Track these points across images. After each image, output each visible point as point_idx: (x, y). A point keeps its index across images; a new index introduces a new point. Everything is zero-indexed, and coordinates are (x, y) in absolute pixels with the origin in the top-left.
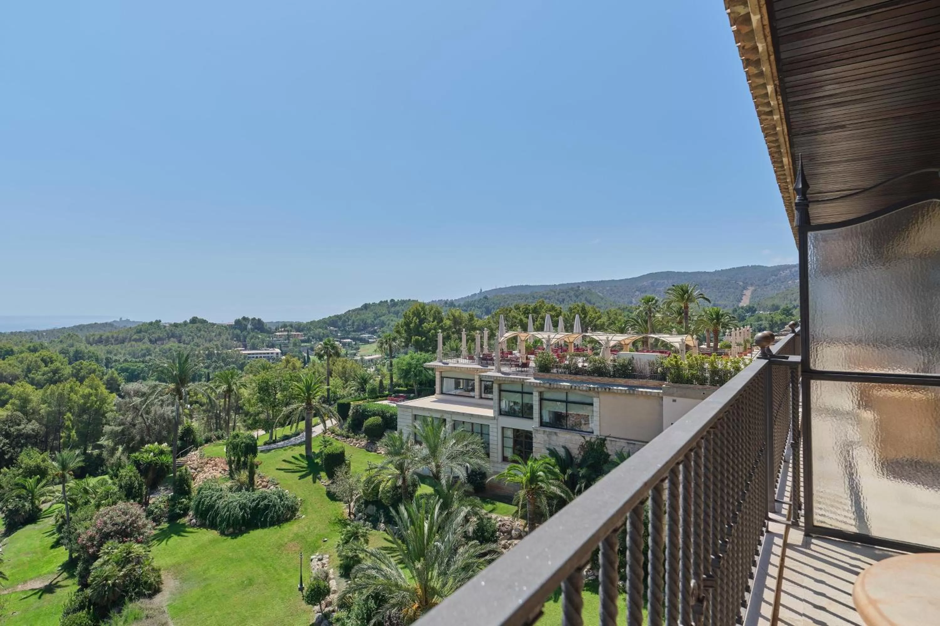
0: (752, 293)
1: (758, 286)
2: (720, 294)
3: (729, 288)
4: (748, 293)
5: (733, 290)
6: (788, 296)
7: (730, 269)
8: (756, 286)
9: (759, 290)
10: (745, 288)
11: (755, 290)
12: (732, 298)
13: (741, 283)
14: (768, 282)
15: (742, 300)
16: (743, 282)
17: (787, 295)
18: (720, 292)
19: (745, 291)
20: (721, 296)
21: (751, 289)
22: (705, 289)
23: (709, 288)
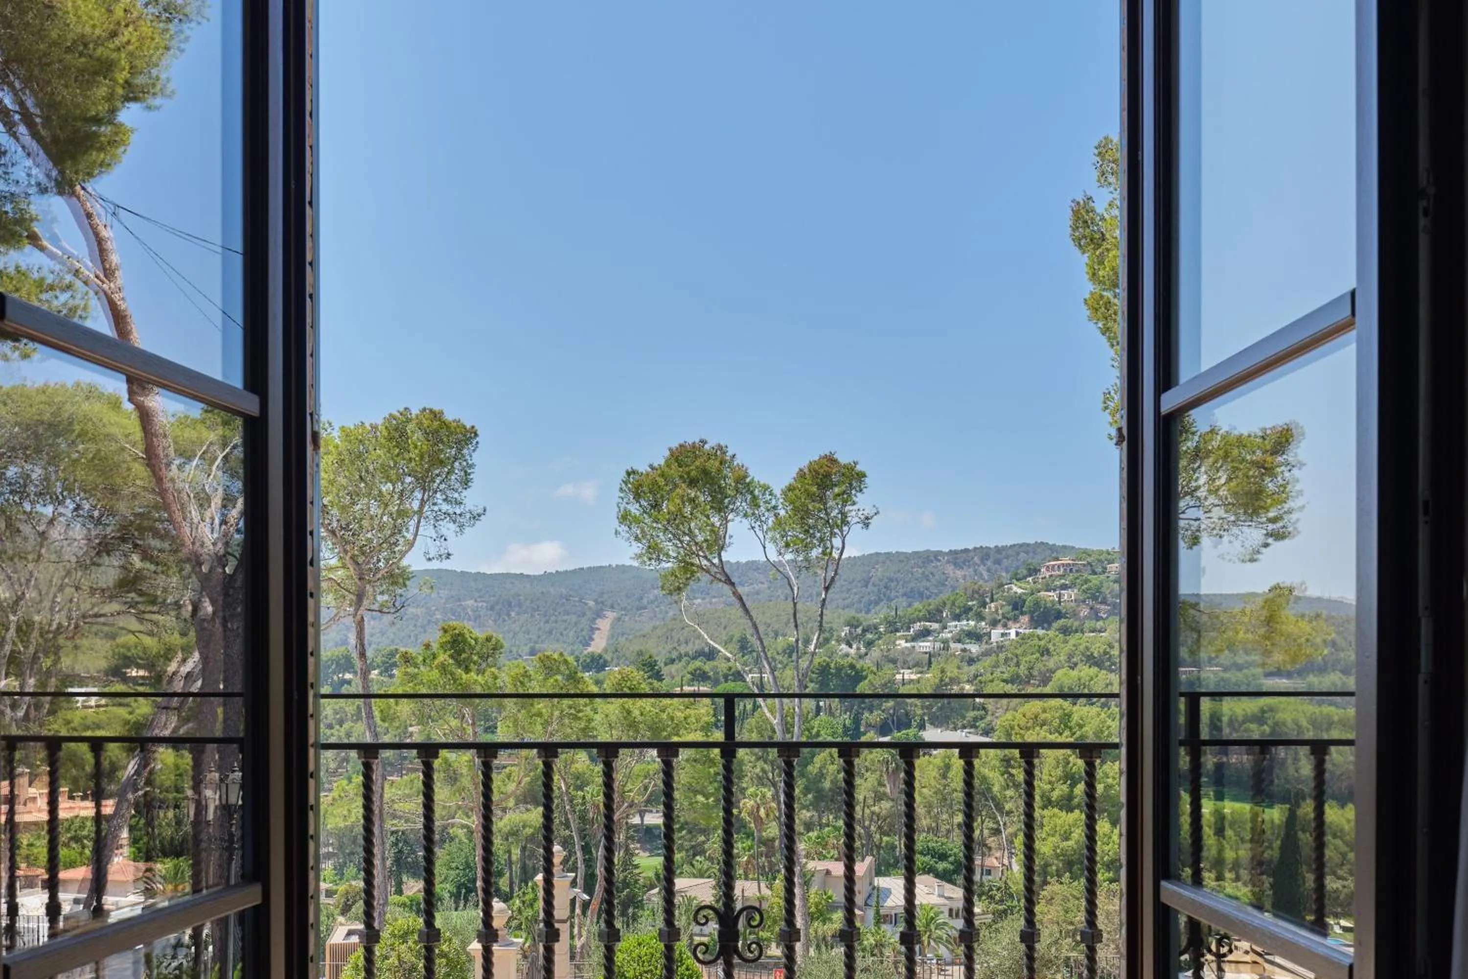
0: (613, 626)
1: (625, 609)
2: (548, 627)
3: (567, 613)
4: (604, 625)
5: (574, 618)
6: (674, 633)
7: (574, 572)
8: (622, 609)
9: (627, 618)
10: (599, 614)
11: (619, 619)
12: (572, 633)
13: (591, 603)
14: (645, 601)
15: (593, 639)
16: (596, 601)
17: (672, 630)
18: (547, 622)
19: (598, 621)
20: (550, 632)
21: (611, 615)
22: (518, 614)
23: (525, 612)
